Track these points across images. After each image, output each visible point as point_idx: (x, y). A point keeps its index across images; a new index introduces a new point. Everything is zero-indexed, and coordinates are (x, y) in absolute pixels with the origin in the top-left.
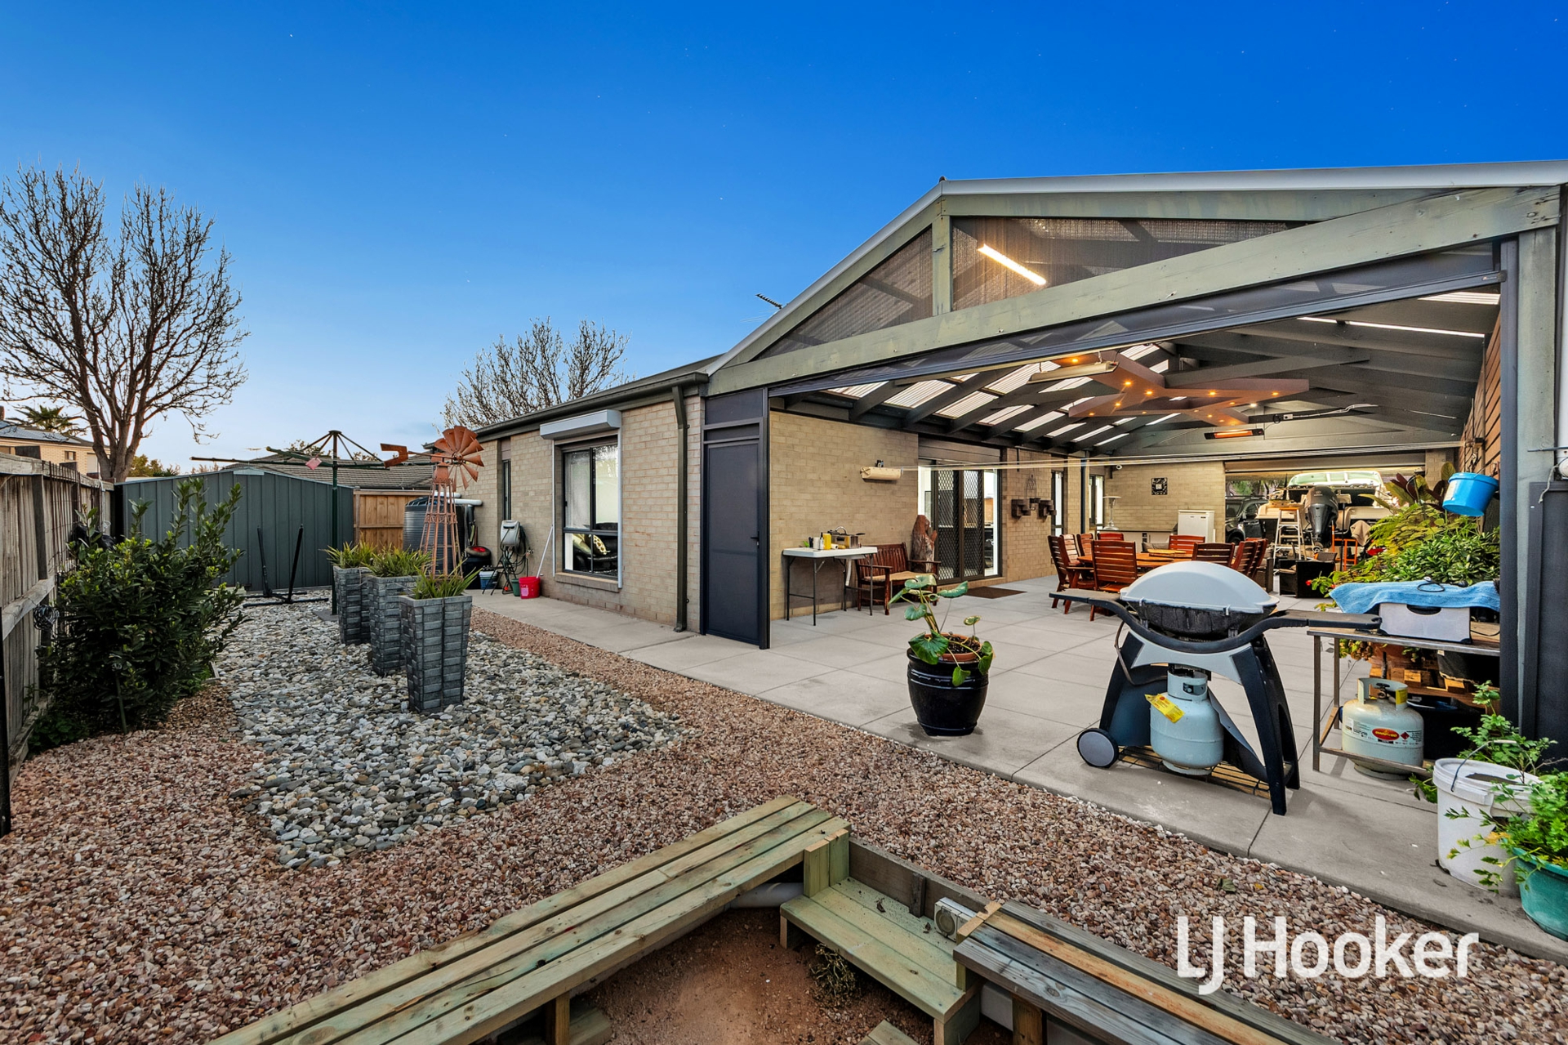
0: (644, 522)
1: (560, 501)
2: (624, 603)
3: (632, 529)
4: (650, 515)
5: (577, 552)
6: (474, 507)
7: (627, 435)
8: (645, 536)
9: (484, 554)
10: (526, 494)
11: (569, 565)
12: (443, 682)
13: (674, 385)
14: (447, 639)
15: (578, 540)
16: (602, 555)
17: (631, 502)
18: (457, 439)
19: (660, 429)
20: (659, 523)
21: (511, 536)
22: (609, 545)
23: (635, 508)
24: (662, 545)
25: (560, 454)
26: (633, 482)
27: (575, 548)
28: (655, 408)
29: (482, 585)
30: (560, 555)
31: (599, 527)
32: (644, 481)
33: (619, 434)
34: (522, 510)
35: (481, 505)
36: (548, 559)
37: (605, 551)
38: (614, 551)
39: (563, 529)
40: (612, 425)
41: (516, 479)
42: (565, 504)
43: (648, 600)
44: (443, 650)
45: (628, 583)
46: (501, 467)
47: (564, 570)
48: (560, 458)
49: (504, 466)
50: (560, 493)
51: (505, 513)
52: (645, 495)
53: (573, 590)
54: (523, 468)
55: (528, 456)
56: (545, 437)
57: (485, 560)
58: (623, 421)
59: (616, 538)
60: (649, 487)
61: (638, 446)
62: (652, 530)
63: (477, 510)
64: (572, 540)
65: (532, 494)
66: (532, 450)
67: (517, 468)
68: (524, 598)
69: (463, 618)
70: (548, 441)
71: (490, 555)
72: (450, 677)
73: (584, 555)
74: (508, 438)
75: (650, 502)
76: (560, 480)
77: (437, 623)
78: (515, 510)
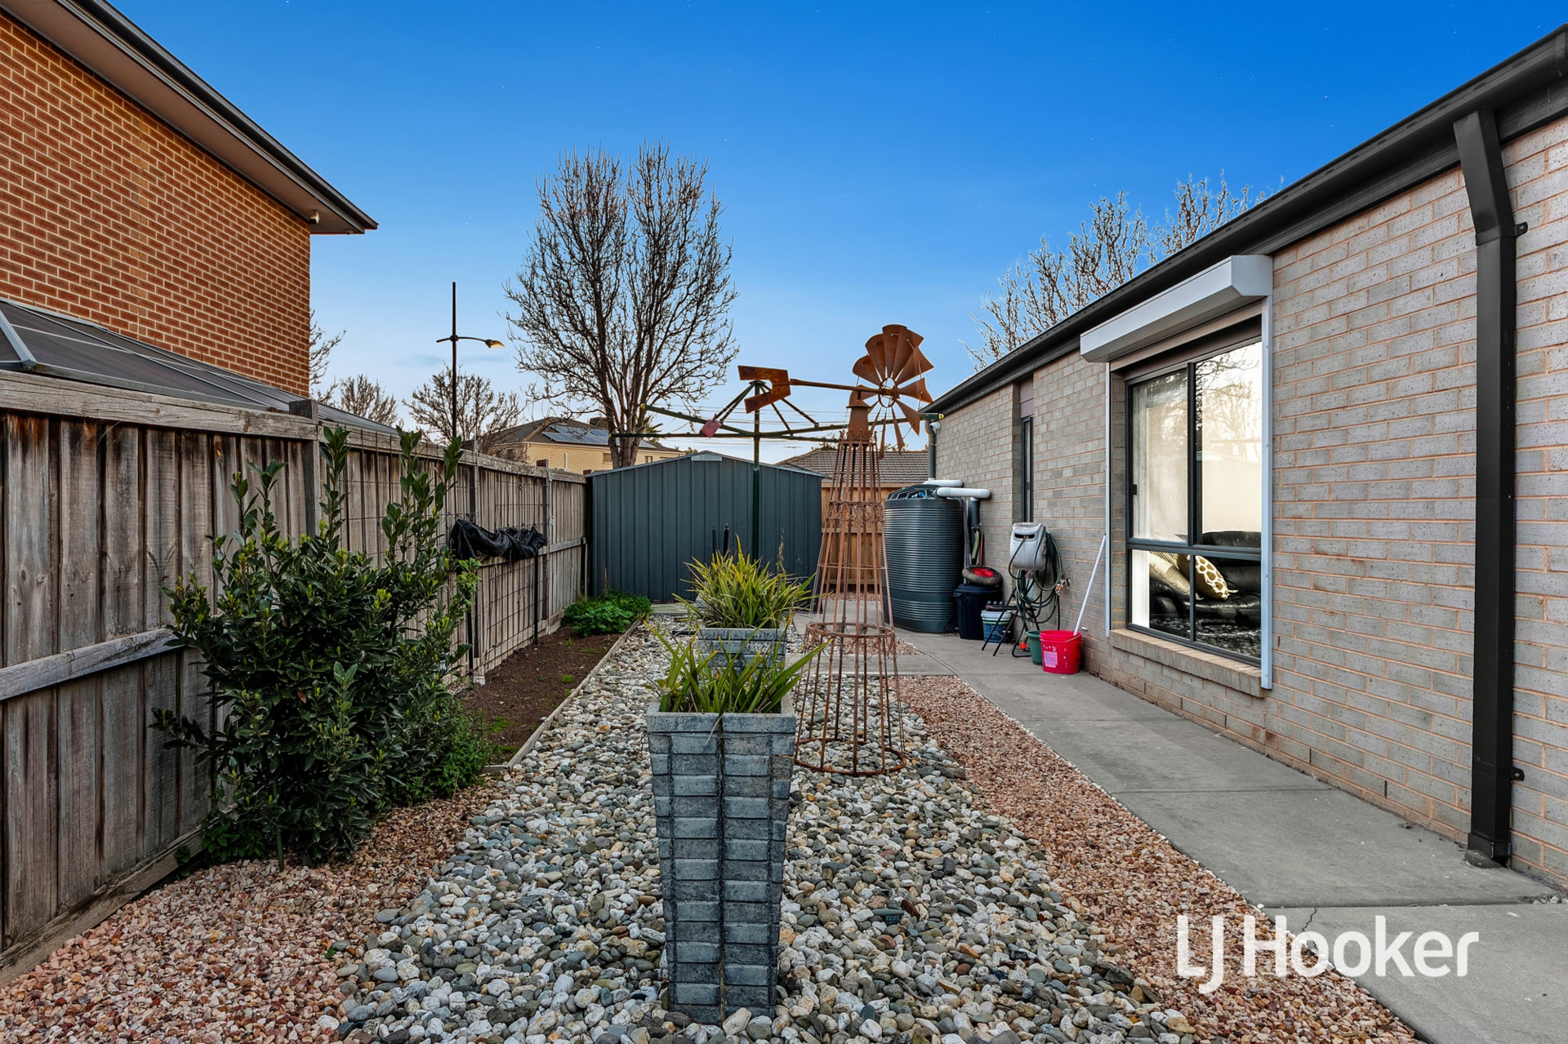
0: (1342, 527)
1: (1120, 484)
2: (1277, 726)
3: (1303, 545)
4: (1361, 509)
5: (1158, 590)
6: (979, 501)
7: (1291, 308)
8: (1347, 566)
9: (990, 580)
10: (1058, 474)
11: (1141, 615)
12: (723, 942)
13: (1462, 114)
14: (732, 827)
15: (1164, 565)
16: (1218, 599)
17: (1297, 476)
18: (888, 353)
19: (1400, 268)
20: (1399, 529)
21: (1031, 552)
22: (1234, 578)
23: (1311, 491)
24: (1408, 591)
25: (1121, 386)
26: (1306, 424)
27: (1156, 584)
28: (1380, 216)
29: (986, 634)
30: (1120, 593)
31: (1211, 539)
32: (1343, 418)
33: (1265, 311)
34: (1051, 505)
35: (989, 498)
36: (1097, 599)
37: (1224, 592)
38: (1250, 591)
39: (1128, 544)
40: (1246, 290)
41: (1042, 448)
42: (1132, 490)
43: (1355, 735)
44: (723, 854)
45: (1288, 678)
46: (1019, 429)
47: (1129, 625)
48: (1122, 397)
49: (1023, 426)
50: (1121, 467)
51: (1025, 512)
52: (1349, 454)
53: (1148, 672)
54: (1053, 426)
55: (1062, 403)
56: (1092, 357)
57: (993, 593)
58: (1275, 279)
59: (1258, 564)
60: (1360, 434)
61: (1324, 330)
62: (1374, 550)
63: (984, 507)
64: (1144, 565)
65: (1068, 473)
66: (1068, 391)
67: (1043, 428)
68: (1048, 669)
69: (770, 777)
70: (1097, 366)
71: (1001, 582)
72: (741, 931)
73: (1176, 597)
74: (1029, 377)
75: (1364, 473)
76: (1121, 439)
77: (704, 782)
78: (1040, 505)
